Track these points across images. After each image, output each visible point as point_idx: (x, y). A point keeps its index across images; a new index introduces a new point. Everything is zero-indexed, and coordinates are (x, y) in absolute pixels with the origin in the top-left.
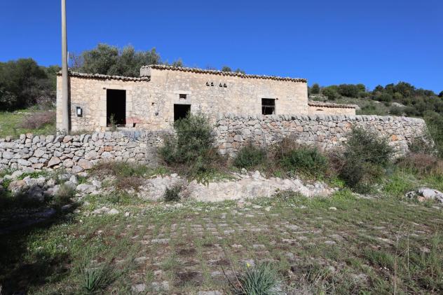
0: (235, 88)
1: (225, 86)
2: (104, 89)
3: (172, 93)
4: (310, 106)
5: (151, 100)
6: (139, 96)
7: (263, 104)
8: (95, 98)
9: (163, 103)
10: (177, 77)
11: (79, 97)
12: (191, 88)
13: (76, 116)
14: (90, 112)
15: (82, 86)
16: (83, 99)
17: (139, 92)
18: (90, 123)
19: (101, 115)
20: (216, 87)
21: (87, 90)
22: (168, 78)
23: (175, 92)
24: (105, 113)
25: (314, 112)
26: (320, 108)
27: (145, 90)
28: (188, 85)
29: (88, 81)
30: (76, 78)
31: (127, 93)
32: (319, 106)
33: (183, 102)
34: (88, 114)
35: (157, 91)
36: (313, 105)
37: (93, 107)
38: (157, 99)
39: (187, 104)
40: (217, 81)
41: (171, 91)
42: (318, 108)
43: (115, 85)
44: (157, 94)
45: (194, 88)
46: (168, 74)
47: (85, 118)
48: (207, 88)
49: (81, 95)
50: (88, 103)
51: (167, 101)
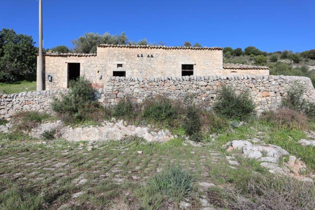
0: (160, 58)
1: (152, 57)
2: (66, 63)
3: (111, 64)
4: (225, 69)
5: (97, 69)
6: (89, 66)
7: (183, 69)
8: (60, 69)
9: (105, 70)
10: (116, 52)
11: (50, 69)
12: (126, 59)
13: (48, 81)
14: (57, 79)
15: (52, 62)
16: (53, 70)
17: (89, 64)
18: (57, 85)
19: (64, 80)
20: (145, 58)
21: (56, 64)
22: (109, 53)
23: (114, 63)
24: (66, 79)
25: (229, 73)
26: (234, 70)
27: (93, 62)
28: (124, 57)
29: (56, 58)
30: (49, 57)
31: (81, 65)
32: (233, 68)
33: (119, 70)
34: (56, 80)
35: (101, 63)
36: (227, 68)
37: (59, 75)
38: (101, 68)
39: (122, 70)
40: (146, 53)
41: (111, 62)
42: (232, 70)
43: (74, 60)
44: (101, 65)
45: (128, 59)
46: (109, 50)
47: (54, 83)
48: (138, 58)
50: (56, 73)
51: (108, 69)
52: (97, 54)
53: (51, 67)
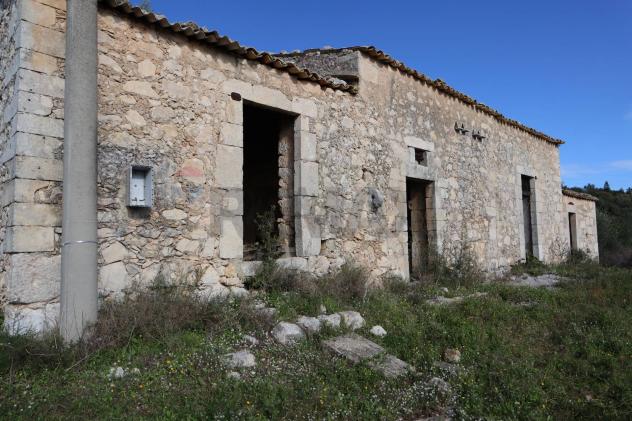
0: (492, 146)
1: (480, 139)
2: (236, 97)
3: (402, 144)
4: (564, 194)
5: (357, 160)
6: (334, 142)
8: (202, 131)
9: (386, 171)
10: (410, 96)
11: (135, 119)
12: (433, 134)
13: (122, 213)
15: (147, 68)
16: (155, 133)
17: (333, 127)
18: (183, 245)
19: (226, 213)
20: (469, 140)
21: (173, 89)
22: (393, 96)
23: (408, 141)
27: (347, 123)
28: (428, 124)
29: (176, 50)
30: (124, 25)
31: (302, 125)
32: (571, 195)
33: (419, 172)
34: (177, 206)
35: (372, 133)
38: (372, 157)
39: (428, 178)
40: (469, 123)
41: (399, 136)
42: (570, 199)
43: (271, 91)
44: (373, 140)
45: (437, 133)
46: (393, 82)
47: (164, 224)
48: (456, 138)
49: (146, 111)
50: (173, 153)
51: (394, 165)
52: (362, 87)
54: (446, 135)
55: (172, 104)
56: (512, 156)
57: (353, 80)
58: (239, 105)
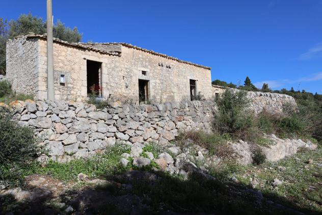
0: (175, 70)
1: (170, 68)
2: (85, 59)
3: (137, 69)
4: (213, 87)
5: (121, 74)
6: (113, 69)
7: (191, 83)
8: (76, 67)
9: (131, 77)
10: (140, 56)
11: (61, 65)
12: (149, 67)
13: (59, 84)
14: (72, 81)
15: (63, 54)
16: (65, 67)
17: (113, 65)
18: (72, 92)
19: (82, 85)
20: (165, 68)
21: (69, 58)
22: (133, 56)
23: (139, 69)
24: (86, 84)
27: (118, 64)
28: (147, 64)
29: (70, 49)
31: (103, 65)
32: (217, 87)
33: (144, 78)
34: (70, 83)
35: (126, 67)
37: (74, 76)
38: (127, 73)
39: (147, 79)
40: (165, 63)
41: (136, 67)
43: (94, 57)
44: (126, 68)
45: (151, 66)
46: (134, 52)
47: (67, 87)
48: (159, 68)
50: (70, 72)
51: (134, 75)
52: (122, 54)
53: (63, 62)
54: (154, 67)
55: (69, 61)
56: (185, 73)
57: (120, 53)
58: (86, 61)
